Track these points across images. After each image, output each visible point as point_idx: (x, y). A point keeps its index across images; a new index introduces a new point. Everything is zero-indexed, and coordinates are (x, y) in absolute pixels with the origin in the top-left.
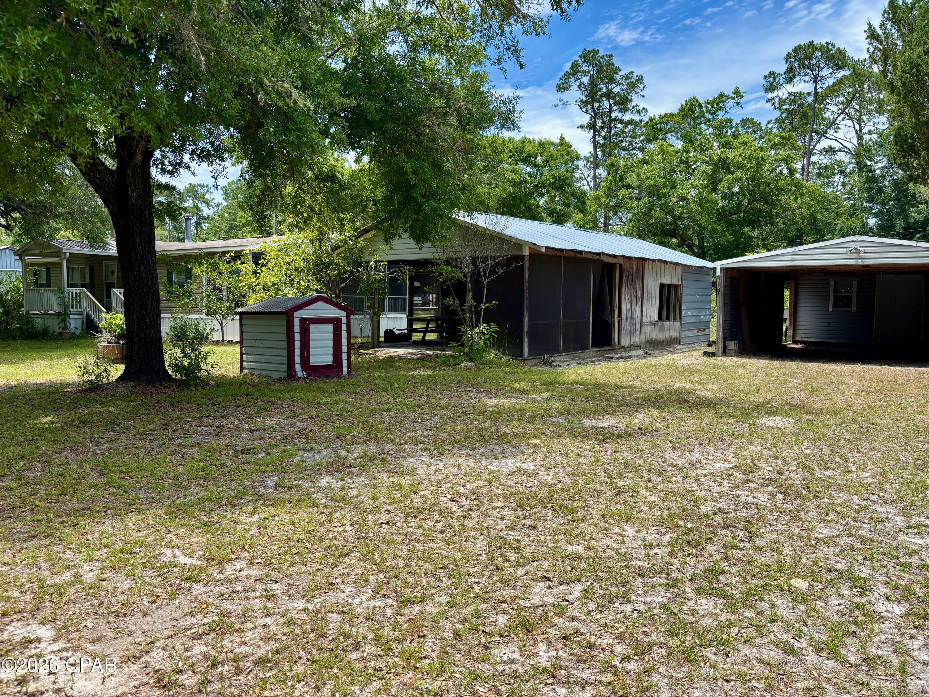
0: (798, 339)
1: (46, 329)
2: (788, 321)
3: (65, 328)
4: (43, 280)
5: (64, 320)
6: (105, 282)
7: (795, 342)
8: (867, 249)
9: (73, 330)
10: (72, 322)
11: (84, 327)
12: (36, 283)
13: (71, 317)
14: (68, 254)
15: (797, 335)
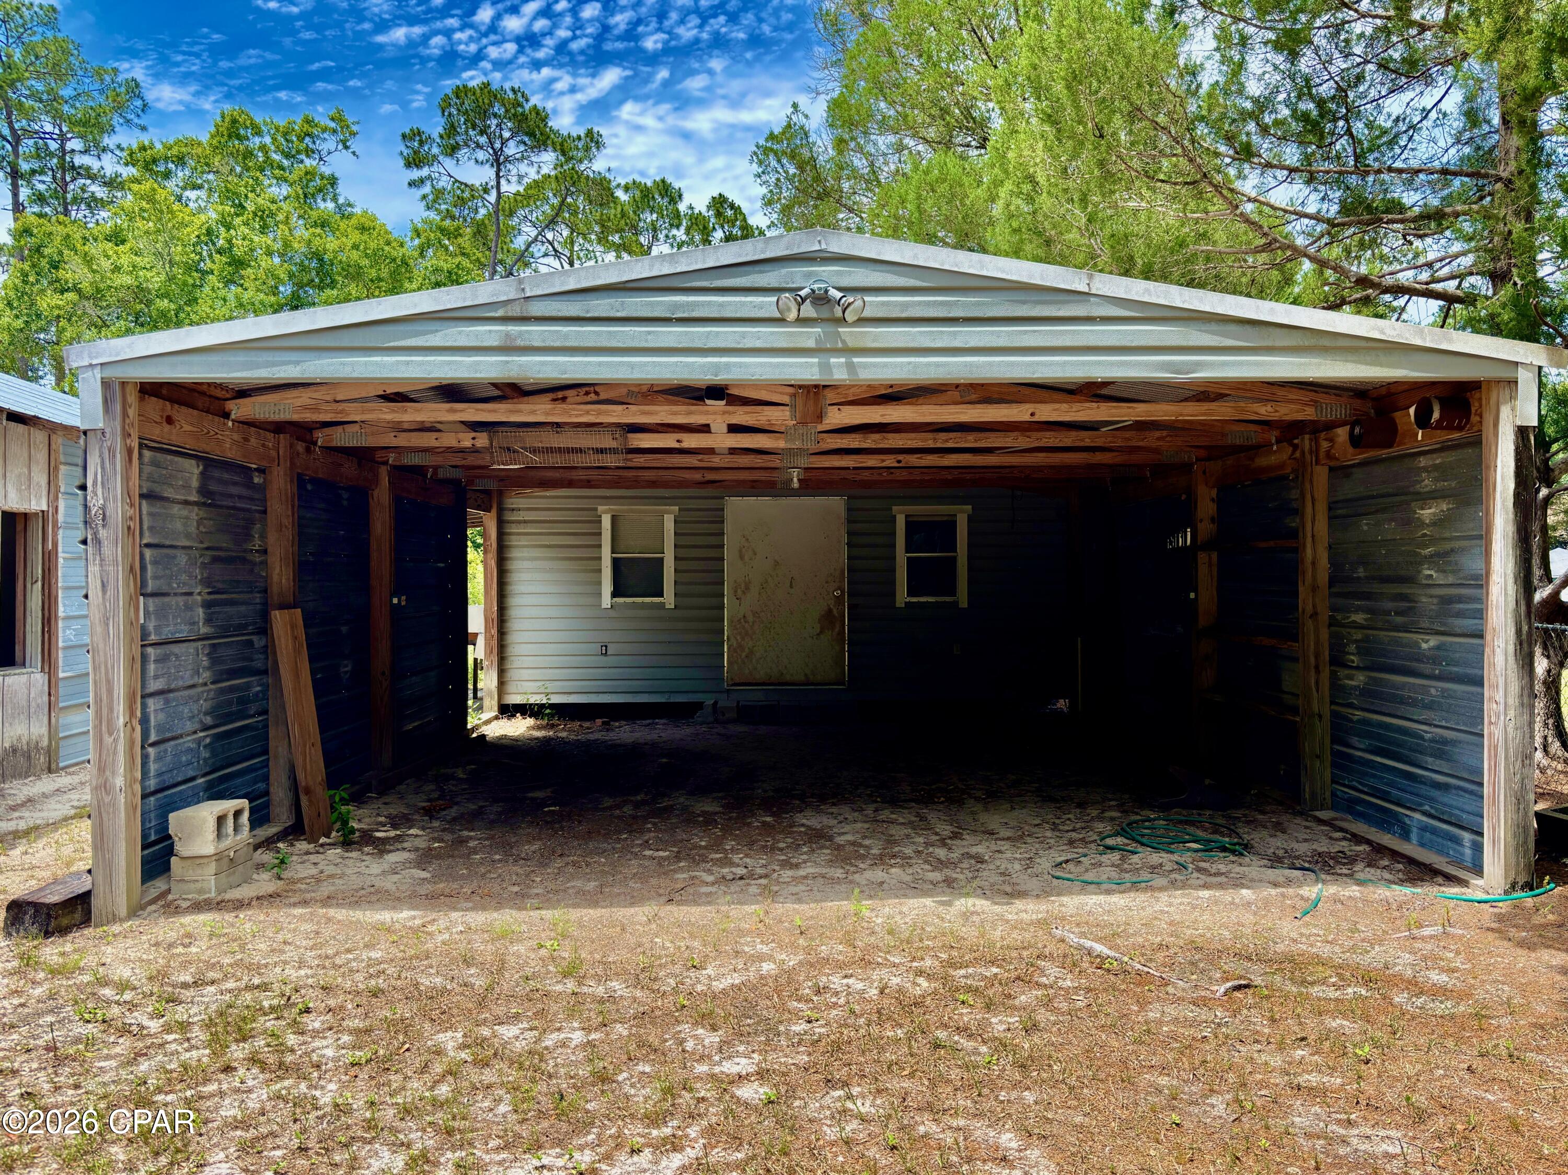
0: (514, 699)
2: (481, 641)
7: (507, 711)
8: (875, 304)
15: (511, 687)
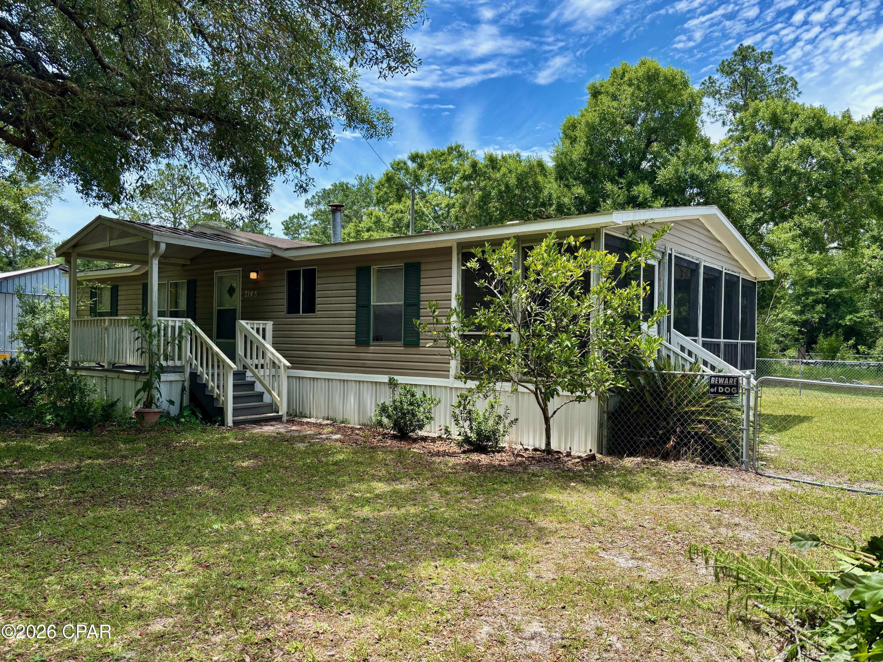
1: (113, 405)
3: (149, 403)
4: (105, 306)
5: (148, 386)
6: (215, 308)
9: (165, 405)
10: (164, 388)
11: (186, 402)
12: (93, 311)
13: (164, 377)
14: (163, 247)
